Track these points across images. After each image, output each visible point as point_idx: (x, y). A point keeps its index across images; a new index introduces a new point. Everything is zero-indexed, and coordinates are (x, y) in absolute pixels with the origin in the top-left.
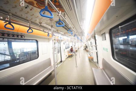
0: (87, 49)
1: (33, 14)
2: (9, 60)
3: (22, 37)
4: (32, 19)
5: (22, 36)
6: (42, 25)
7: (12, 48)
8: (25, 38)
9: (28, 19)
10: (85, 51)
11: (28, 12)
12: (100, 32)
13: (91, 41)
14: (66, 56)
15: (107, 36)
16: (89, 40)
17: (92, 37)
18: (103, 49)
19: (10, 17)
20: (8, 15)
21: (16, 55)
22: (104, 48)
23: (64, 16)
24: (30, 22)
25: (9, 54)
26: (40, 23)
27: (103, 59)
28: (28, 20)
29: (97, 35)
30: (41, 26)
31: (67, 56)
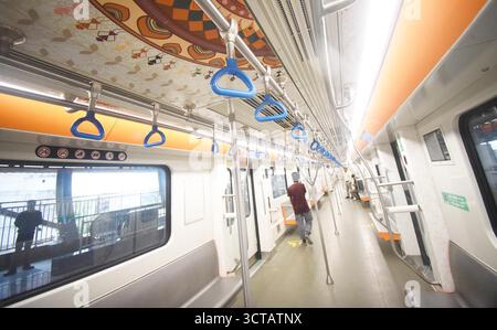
0: (361, 196)
1: (171, 81)
2: (51, 243)
3: (116, 158)
4: (163, 95)
5: (116, 155)
6: (194, 111)
7: (70, 195)
8: (126, 162)
9: (150, 96)
10: (358, 206)
11: (155, 76)
12: (416, 125)
13: (375, 161)
14: (278, 226)
15: (454, 143)
16: (368, 155)
17: (381, 145)
18: (441, 196)
19: (95, 95)
20: (90, 89)
21: (83, 223)
22: (445, 196)
23: (278, 81)
24: (157, 106)
25: (56, 221)
26: (188, 107)
27: (451, 244)
28: (149, 102)
29: (406, 138)
30: (192, 116)
31: (283, 230)
